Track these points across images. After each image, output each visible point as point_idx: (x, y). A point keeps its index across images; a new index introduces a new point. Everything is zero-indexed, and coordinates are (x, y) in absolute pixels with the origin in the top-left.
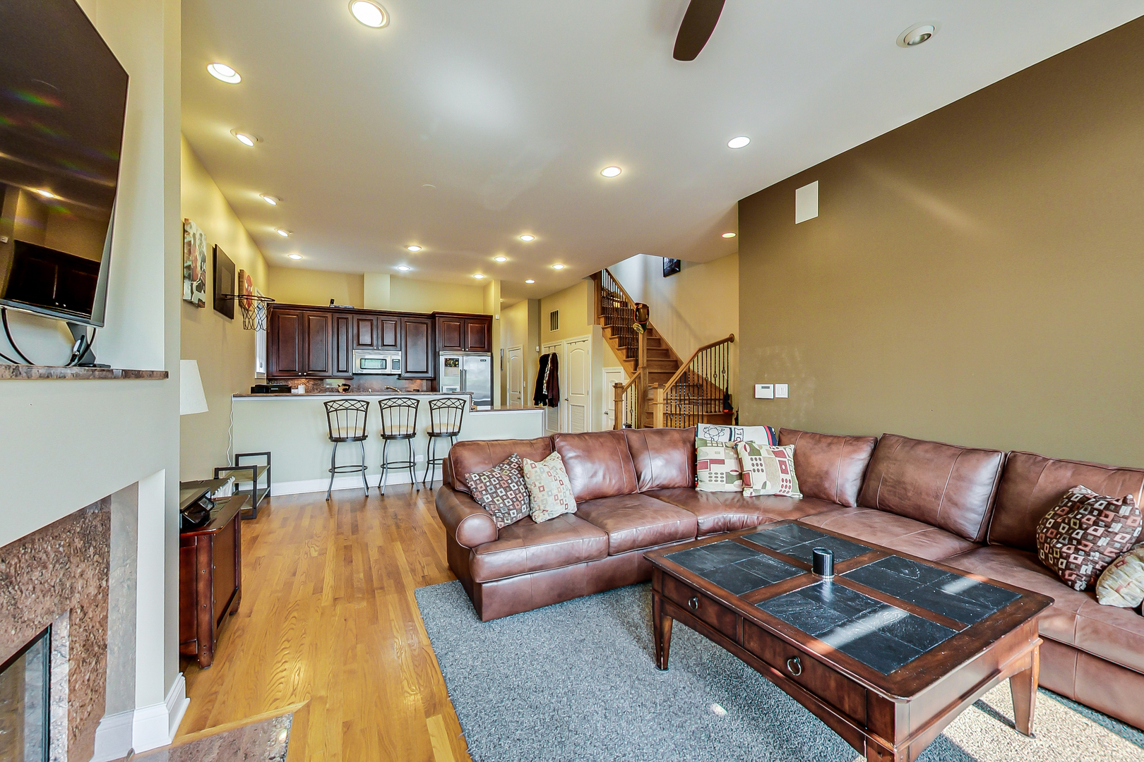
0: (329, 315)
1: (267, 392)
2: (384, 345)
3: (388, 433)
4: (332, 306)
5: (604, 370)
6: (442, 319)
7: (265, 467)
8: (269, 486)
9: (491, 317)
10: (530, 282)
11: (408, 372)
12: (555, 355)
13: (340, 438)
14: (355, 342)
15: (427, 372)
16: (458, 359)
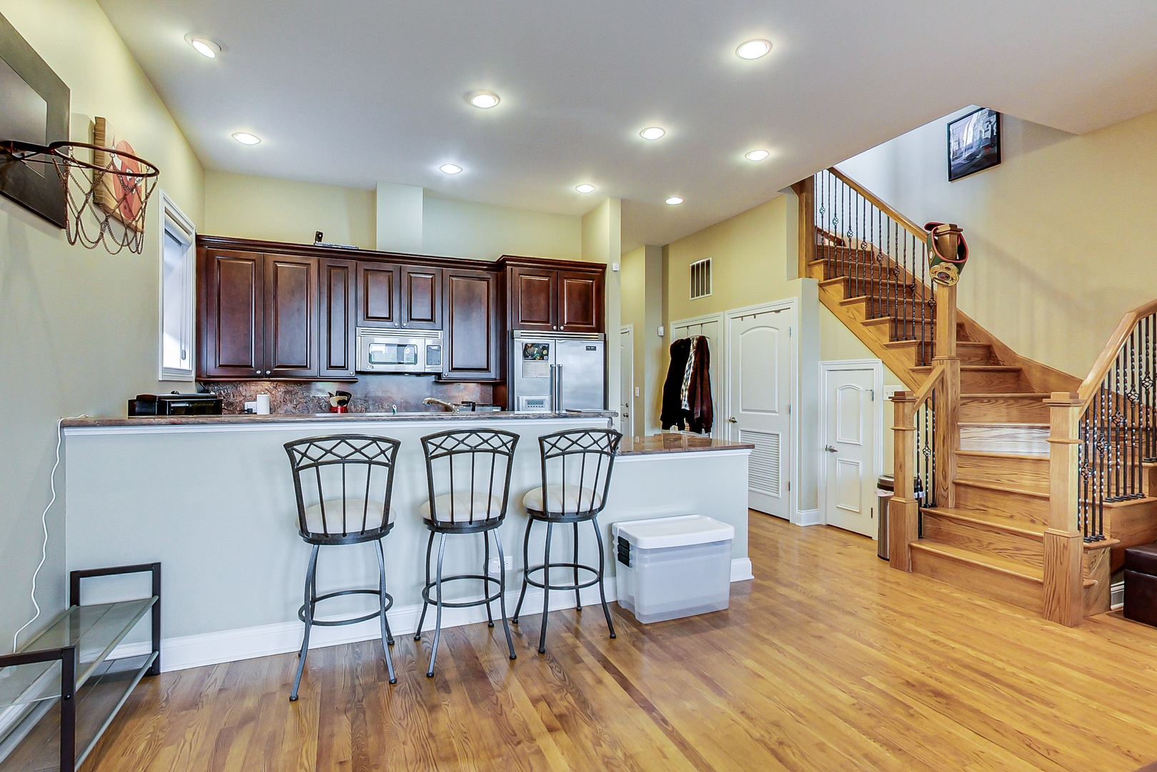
0: (313, 261)
1: (162, 412)
2: (411, 319)
3: (443, 516)
4: (318, 244)
5: (822, 367)
6: (517, 270)
7: (148, 600)
8: (156, 647)
9: (603, 267)
10: (674, 201)
11: (454, 369)
12: (702, 342)
13: (326, 534)
14: (361, 313)
15: (487, 369)
16: (547, 346)
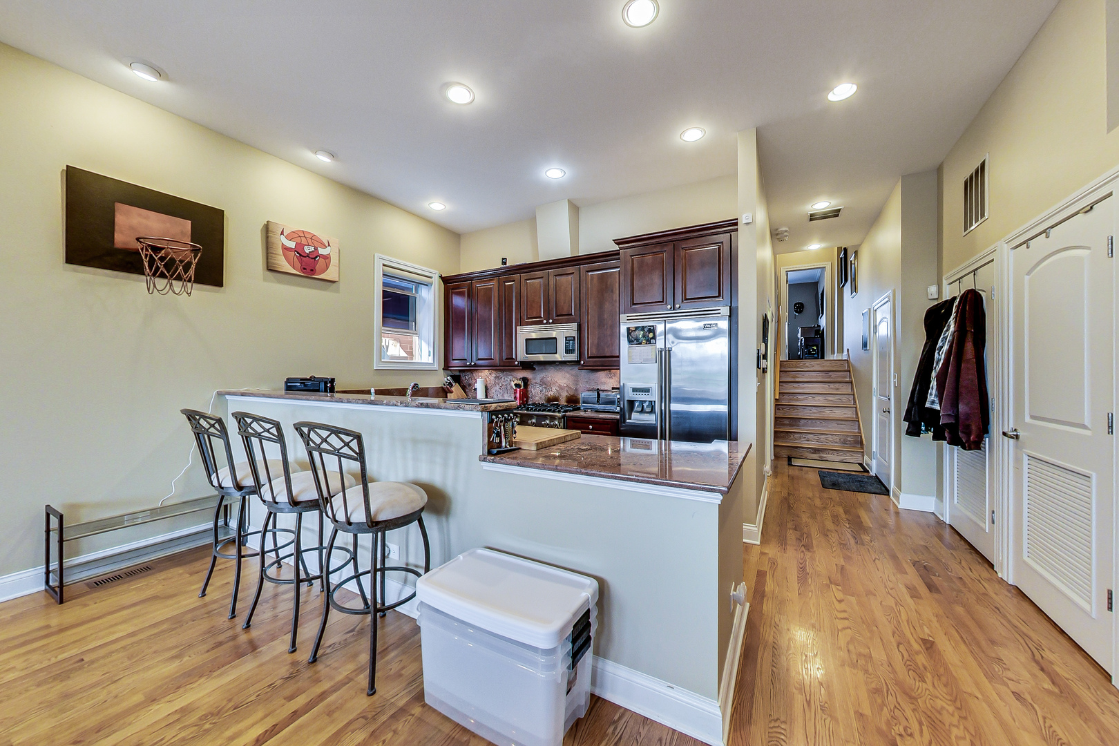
0: (495, 281)
2: (556, 316)
6: (629, 253)
9: (734, 223)
11: (590, 357)
12: (970, 298)
14: (522, 315)
16: (652, 328)
